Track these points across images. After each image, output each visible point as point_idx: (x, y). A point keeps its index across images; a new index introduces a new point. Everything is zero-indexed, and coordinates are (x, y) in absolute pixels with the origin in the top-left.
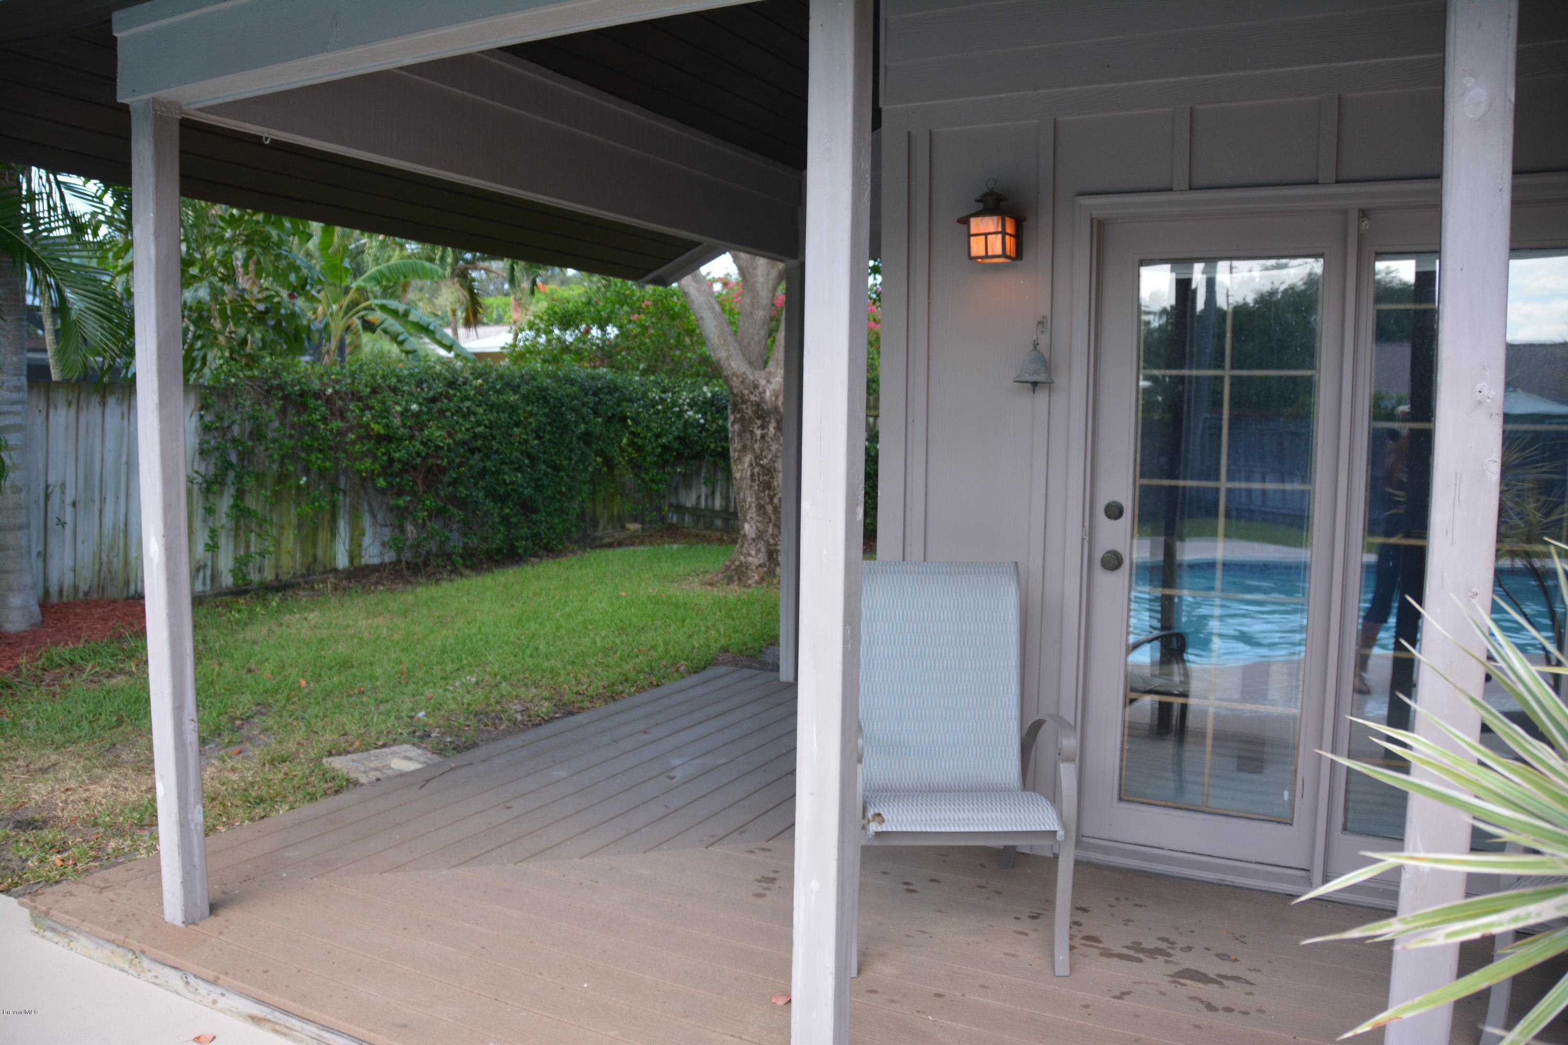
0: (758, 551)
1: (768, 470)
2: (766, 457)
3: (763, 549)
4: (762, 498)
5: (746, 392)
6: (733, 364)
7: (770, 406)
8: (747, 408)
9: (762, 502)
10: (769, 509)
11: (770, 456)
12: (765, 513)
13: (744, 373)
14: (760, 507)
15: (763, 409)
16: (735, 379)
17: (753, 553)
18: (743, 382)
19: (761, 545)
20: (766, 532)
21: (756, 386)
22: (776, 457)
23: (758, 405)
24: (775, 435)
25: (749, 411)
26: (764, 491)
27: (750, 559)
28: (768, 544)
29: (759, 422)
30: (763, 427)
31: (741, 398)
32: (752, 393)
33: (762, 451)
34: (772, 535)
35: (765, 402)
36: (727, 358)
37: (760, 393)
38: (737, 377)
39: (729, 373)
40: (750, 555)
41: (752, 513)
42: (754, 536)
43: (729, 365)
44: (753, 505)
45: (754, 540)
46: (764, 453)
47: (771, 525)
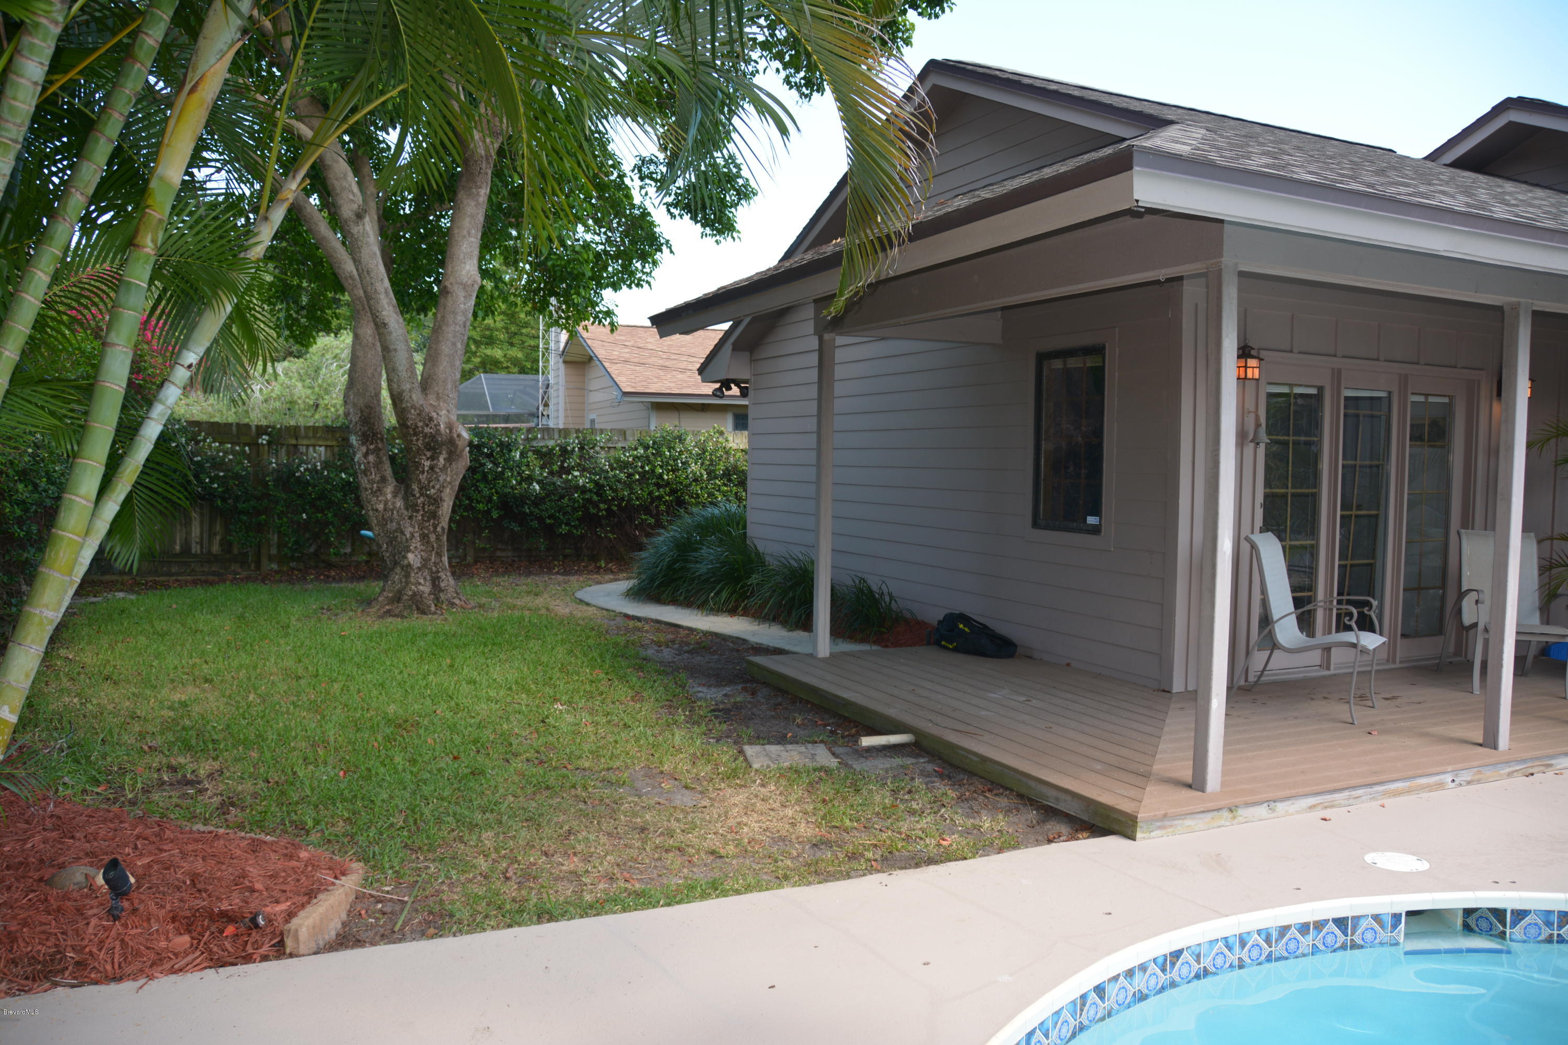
0: (425, 579)
1: (434, 499)
2: (433, 487)
3: (428, 578)
4: (427, 528)
5: (420, 424)
6: (414, 396)
7: (444, 437)
8: (417, 440)
9: (426, 532)
10: (433, 538)
11: (437, 487)
12: (428, 542)
13: (422, 406)
14: (424, 537)
15: (437, 441)
16: (413, 411)
17: (422, 581)
18: (419, 415)
19: (426, 573)
20: (430, 560)
21: (431, 419)
22: (444, 487)
23: (433, 437)
24: (444, 465)
25: (420, 443)
26: (429, 521)
27: (421, 588)
28: (432, 572)
29: (429, 454)
30: (432, 458)
31: (414, 430)
32: (427, 425)
33: (429, 482)
34: (434, 563)
35: (441, 434)
36: (410, 391)
37: (436, 426)
38: (415, 410)
39: (409, 405)
40: (420, 584)
41: (416, 543)
42: (419, 565)
43: (411, 397)
44: (417, 535)
45: (419, 569)
46: (432, 484)
47: (434, 553)
